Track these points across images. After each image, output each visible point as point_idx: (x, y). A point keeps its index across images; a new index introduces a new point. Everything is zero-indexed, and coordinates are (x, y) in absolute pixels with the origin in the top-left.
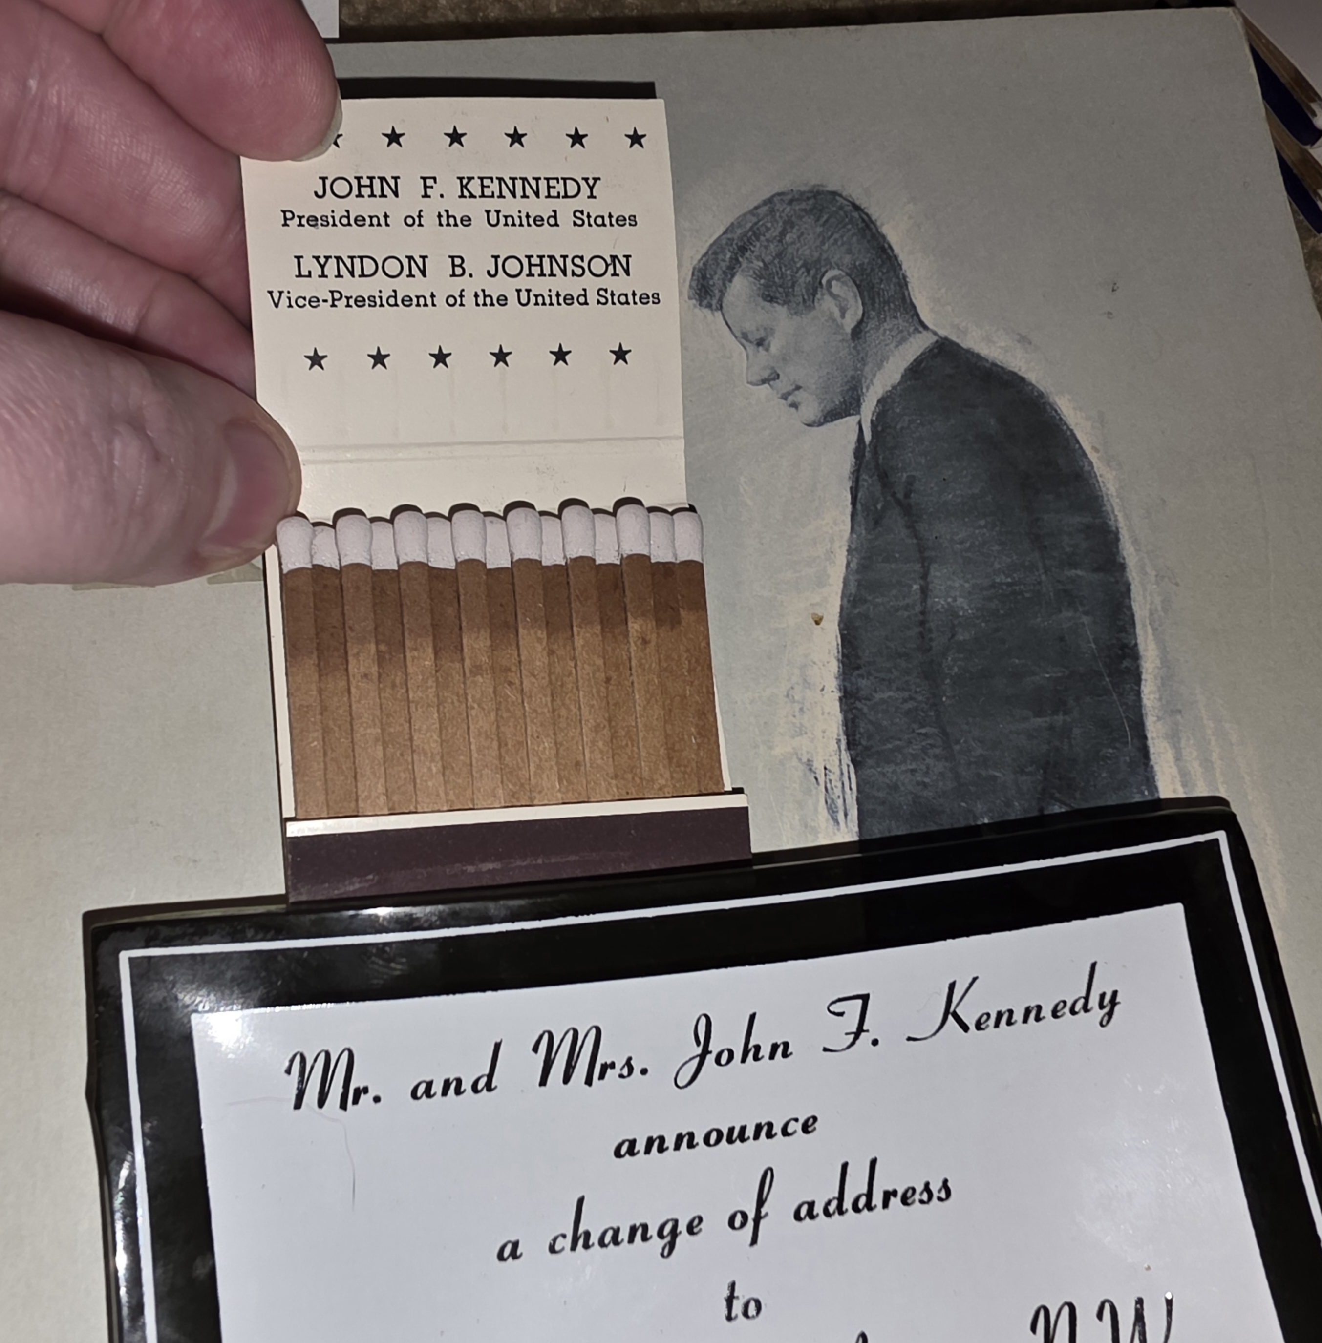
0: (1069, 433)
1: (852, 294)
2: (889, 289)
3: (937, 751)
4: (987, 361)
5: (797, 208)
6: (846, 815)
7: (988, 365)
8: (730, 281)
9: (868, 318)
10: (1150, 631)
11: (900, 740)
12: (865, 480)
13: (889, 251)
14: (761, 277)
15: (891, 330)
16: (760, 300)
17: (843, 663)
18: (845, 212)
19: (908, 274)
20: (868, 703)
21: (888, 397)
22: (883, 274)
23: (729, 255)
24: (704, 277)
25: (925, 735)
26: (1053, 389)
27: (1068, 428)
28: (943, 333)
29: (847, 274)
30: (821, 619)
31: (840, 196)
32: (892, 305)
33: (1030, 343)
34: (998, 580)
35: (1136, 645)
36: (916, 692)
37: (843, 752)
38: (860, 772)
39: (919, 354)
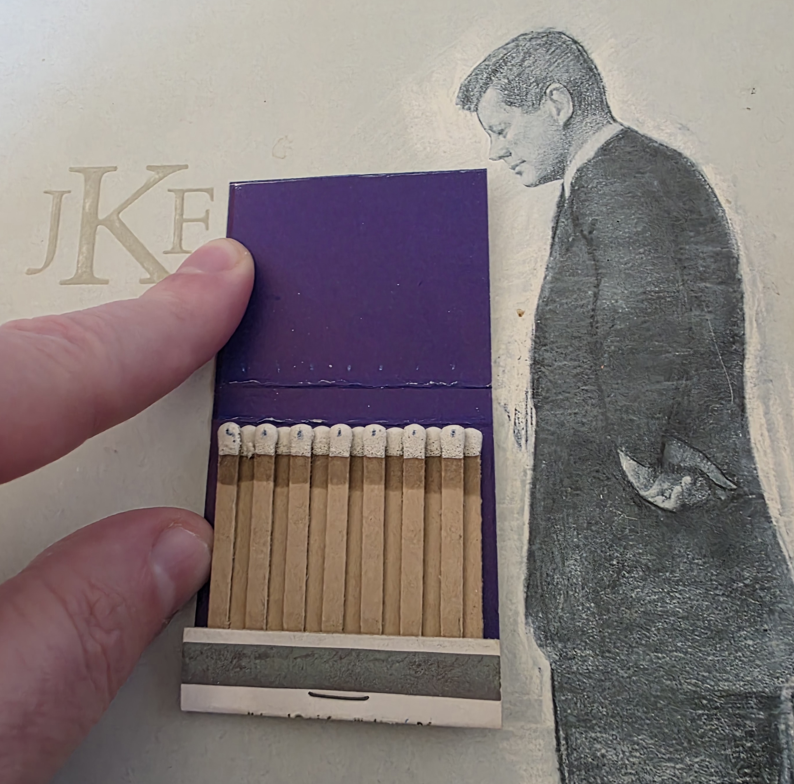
0: (710, 190)
1: (566, 100)
2: (592, 96)
3: (594, 401)
4: (656, 142)
5: (534, 43)
6: (527, 441)
7: (656, 145)
8: (484, 92)
9: (576, 115)
10: (755, 325)
11: (569, 393)
12: (563, 222)
13: (595, 70)
14: (505, 89)
15: (590, 123)
16: (503, 104)
17: (535, 342)
18: (567, 45)
19: (607, 85)
20: (550, 368)
21: (585, 167)
22: (589, 85)
23: (485, 75)
24: (467, 91)
25: (587, 390)
26: (700, 161)
27: (710, 187)
28: (626, 124)
29: (565, 87)
30: (523, 313)
31: (564, 34)
32: (593, 106)
33: (688, 130)
34: (649, 289)
35: (744, 334)
36: (583, 362)
37: (529, 400)
38: (539, 414)
39: (609, 138)
